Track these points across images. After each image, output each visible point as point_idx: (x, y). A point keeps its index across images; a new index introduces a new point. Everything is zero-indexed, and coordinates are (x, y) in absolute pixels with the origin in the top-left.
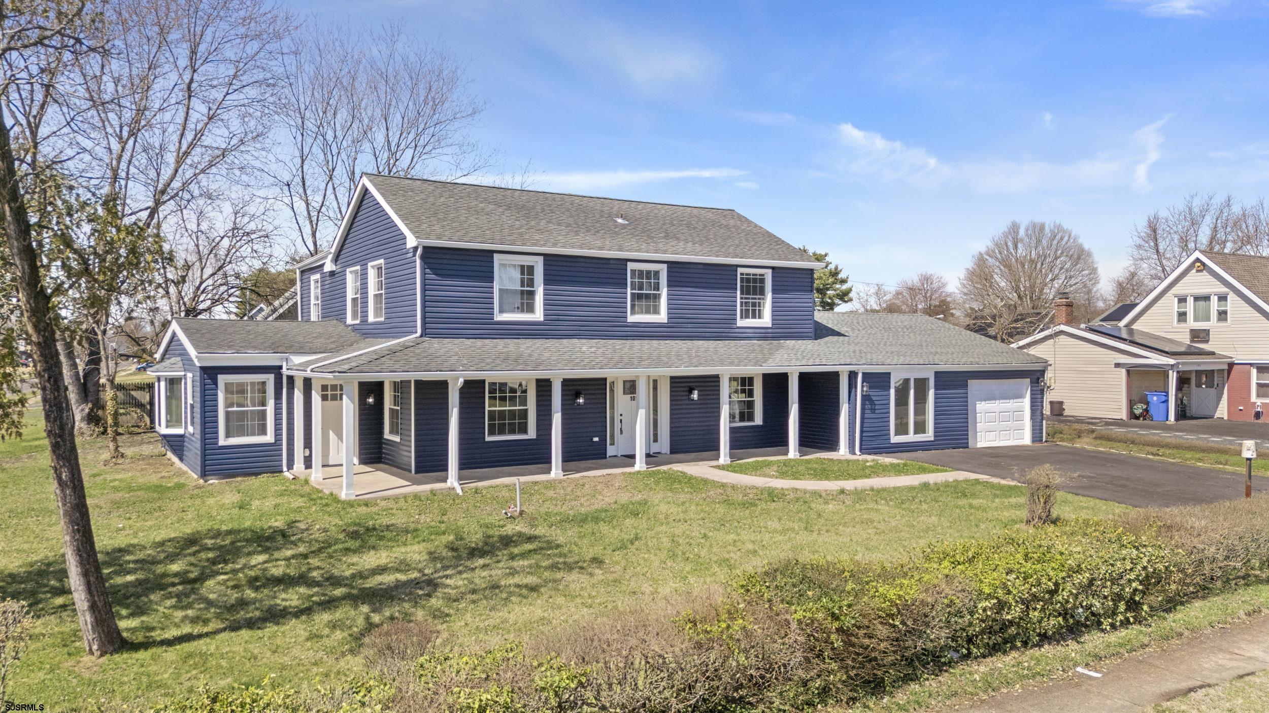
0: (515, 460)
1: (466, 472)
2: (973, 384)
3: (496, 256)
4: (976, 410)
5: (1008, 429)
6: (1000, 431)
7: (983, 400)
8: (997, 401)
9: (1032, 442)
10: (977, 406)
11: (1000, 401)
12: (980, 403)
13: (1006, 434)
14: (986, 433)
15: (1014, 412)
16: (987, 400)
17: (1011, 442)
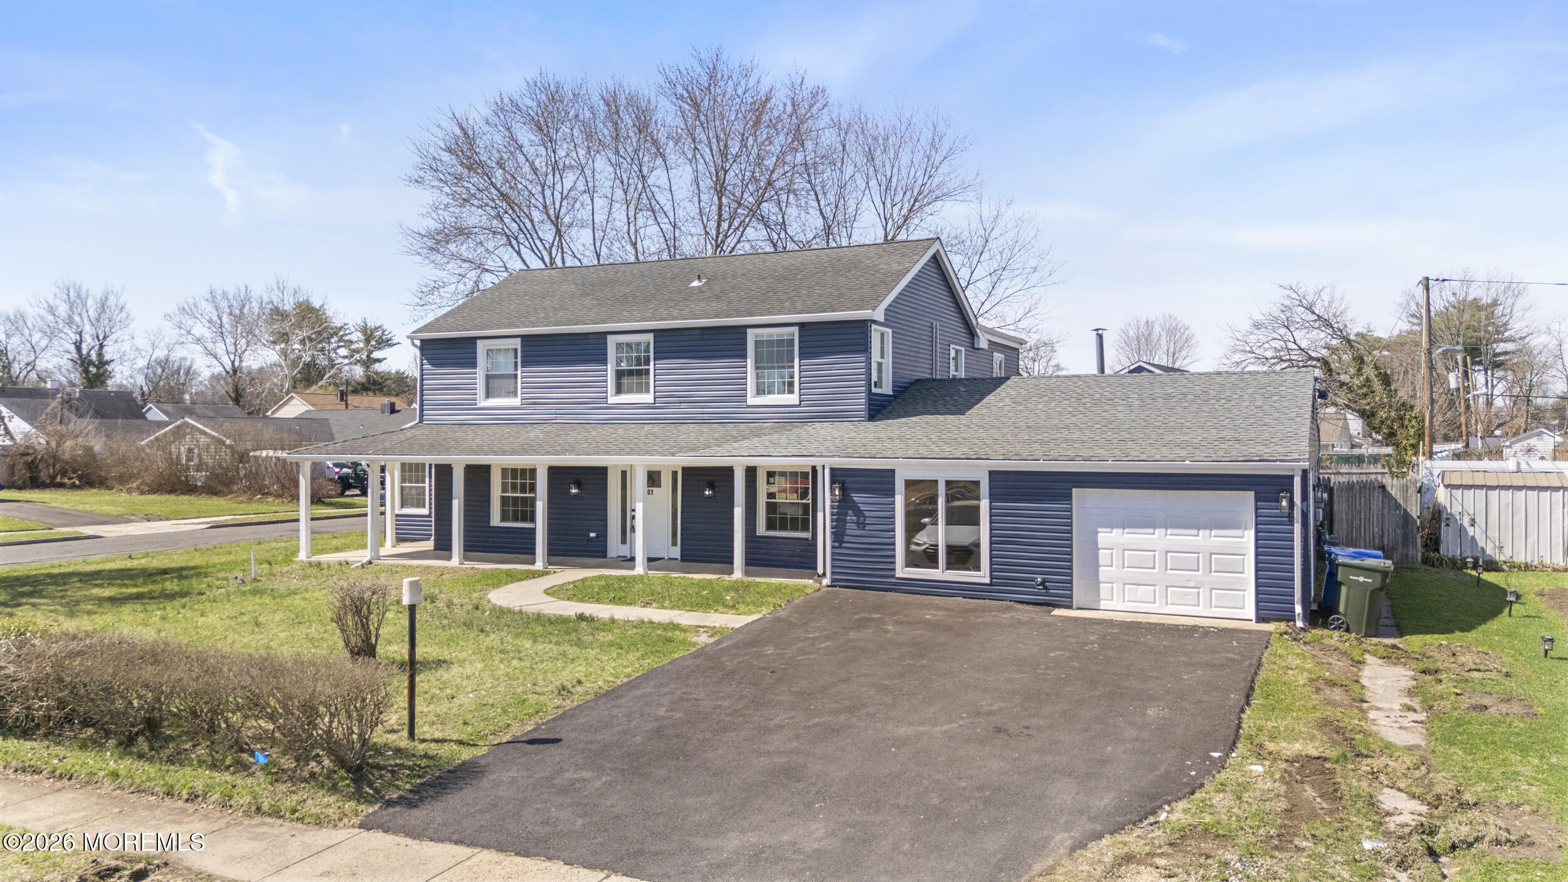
0: (513, 548)
1: (469, 553)
3: (478, 342)
4: (1096, 543)
5: (1192, 584)
6: (1167, 587)
7: (1118, 527)
8: (1157, 531)
9: (1260, 619)
10: (1100, 535)
11: (1169, 531)
12: (1109, 530)
13: (1187, 594)
14: (1127, 586)
15: (1211, 554)
16: (1130, 526)
17: (1200, 610)
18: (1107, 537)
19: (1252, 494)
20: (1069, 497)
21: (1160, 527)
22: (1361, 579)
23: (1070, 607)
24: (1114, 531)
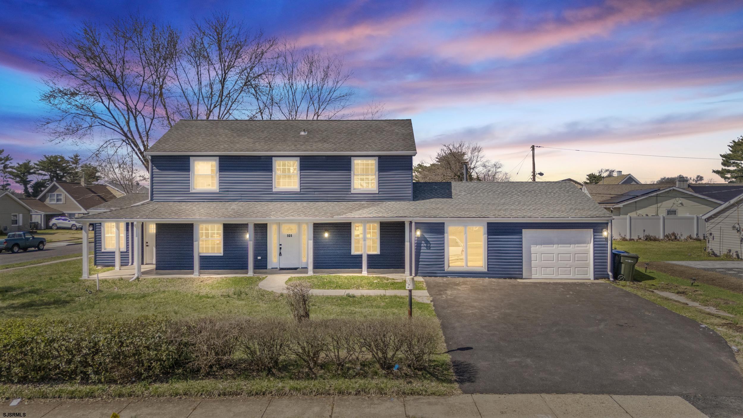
2: (526, 233)
3: (191, 158)
4: (530, 251)
5: (568, 266)
6: (559, 268)
7: (539, 245)
8: (555, 246)
9: (595, 278)
10: (532, 248)
11: (559, 246)
12: (536, 246)
13: (566, 270)
14: (543, 269)
15: (575, 254)
16: (544, 244)
17: (571, 276)
18: (534, 249)
19: (592, 230)
20: (521, 233)
21: (556, 244)
22: (630, 261)
23: (522, 278)
24: (538, 246)
